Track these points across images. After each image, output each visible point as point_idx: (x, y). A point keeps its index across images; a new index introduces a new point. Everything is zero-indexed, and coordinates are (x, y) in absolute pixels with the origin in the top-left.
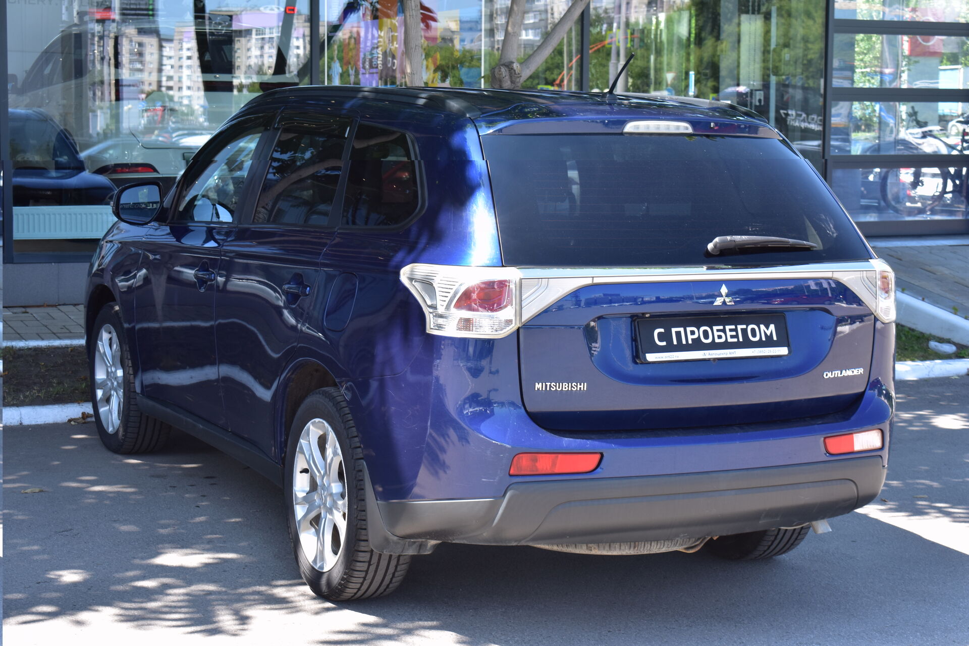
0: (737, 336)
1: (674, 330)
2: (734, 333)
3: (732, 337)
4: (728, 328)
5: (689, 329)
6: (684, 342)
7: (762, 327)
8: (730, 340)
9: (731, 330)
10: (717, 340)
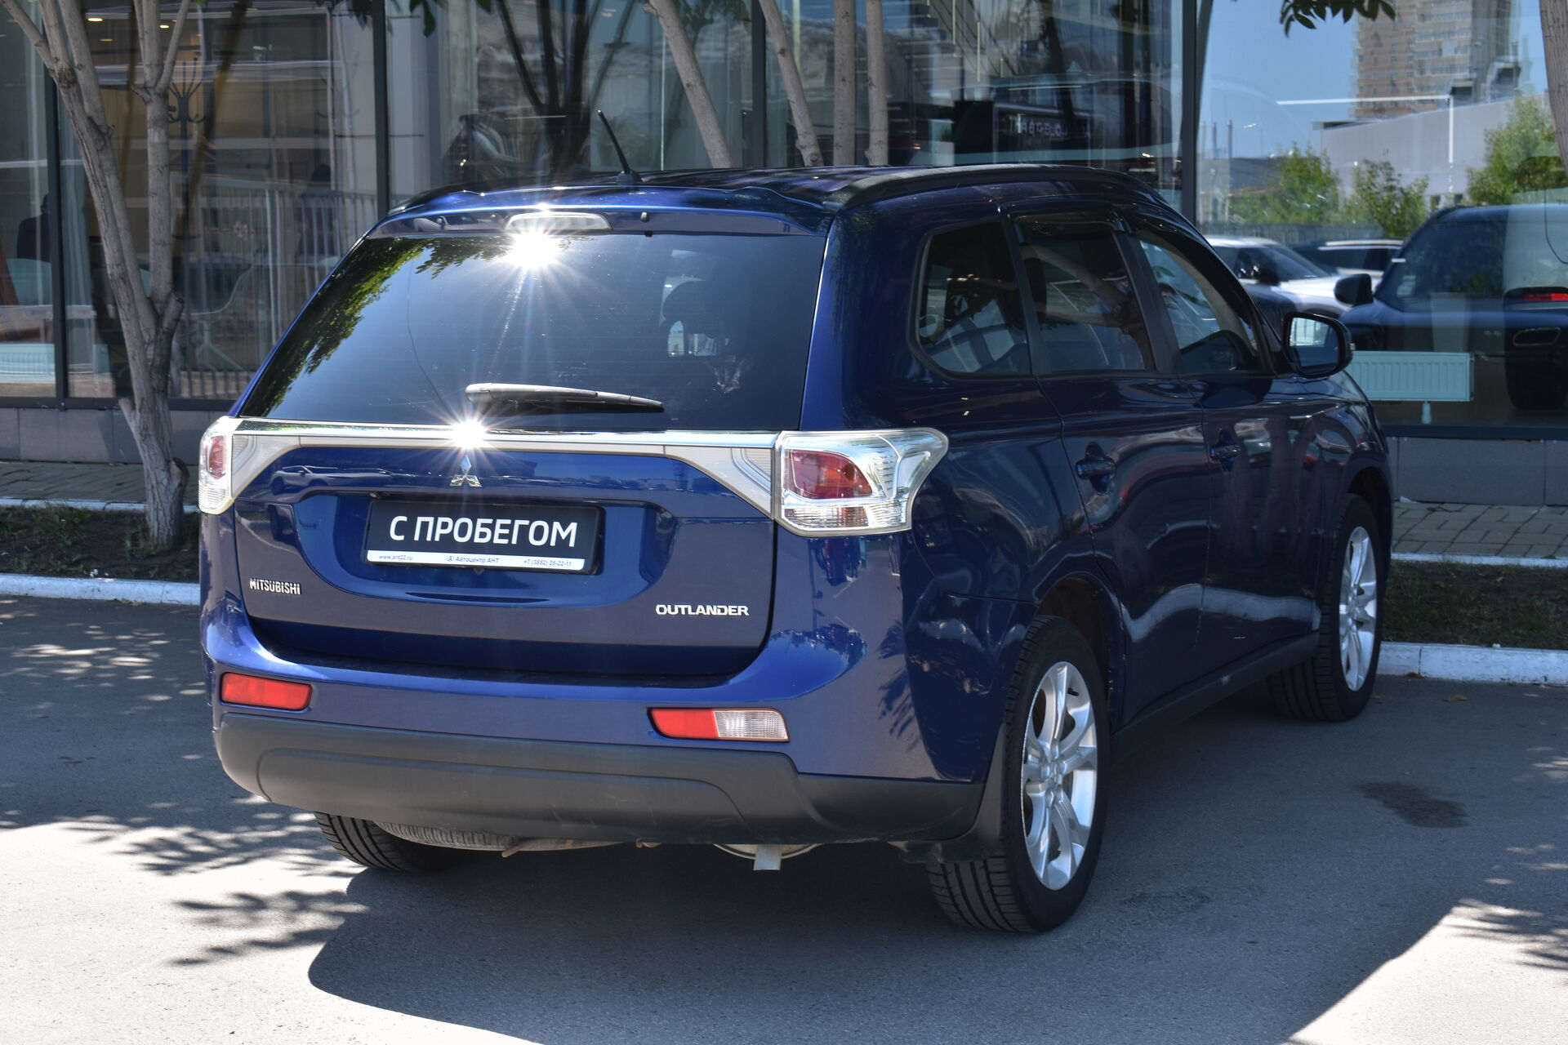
0: (509, 536)
1: (420, 520)
2: (506, 531)
3: (502, 536)
4: (499, 522)
5: (441, 520)
6: (429, 538)
7: (557, 525)
8: (497, 541)
9: (503, 526)
10: (477, 540)
